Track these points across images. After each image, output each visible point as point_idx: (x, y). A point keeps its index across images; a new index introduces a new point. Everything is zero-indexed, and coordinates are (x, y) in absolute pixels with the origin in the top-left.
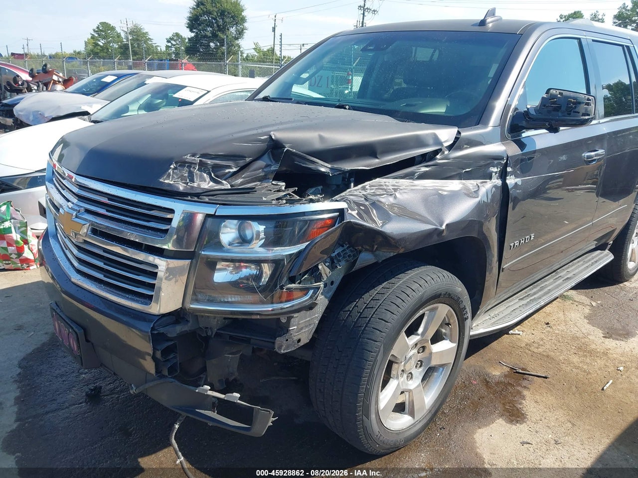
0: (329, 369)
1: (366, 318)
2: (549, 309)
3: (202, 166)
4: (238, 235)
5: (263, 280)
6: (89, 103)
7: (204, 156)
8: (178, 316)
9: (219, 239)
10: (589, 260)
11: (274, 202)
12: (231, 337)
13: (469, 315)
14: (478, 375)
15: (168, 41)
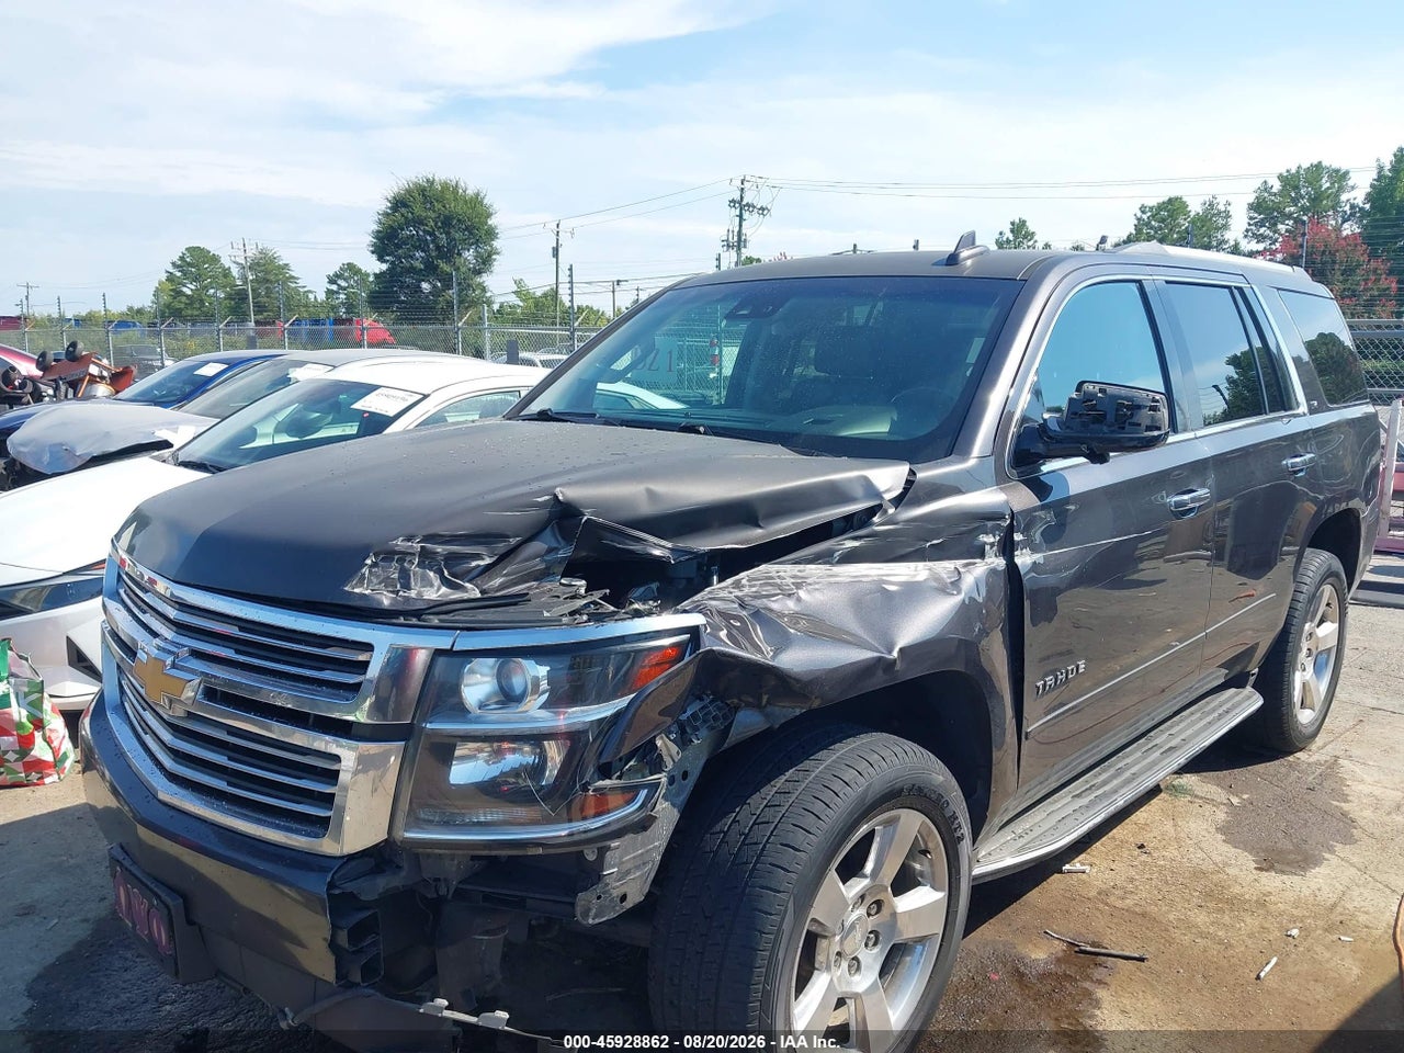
0: (687, 956)
1: (756, 844)
2: (1145, 815)
3: (427, 558)
4: (497, 687)
5: (547, 773)
6: (171, 423)
7: (428, 538)
8: (380, 857)
9: (460, 697)
10: (1214, 710)
11: (565, 620)
12: (487, 897)
13: (966, 830)
14: (1002, 962)
15: (332, 281)
